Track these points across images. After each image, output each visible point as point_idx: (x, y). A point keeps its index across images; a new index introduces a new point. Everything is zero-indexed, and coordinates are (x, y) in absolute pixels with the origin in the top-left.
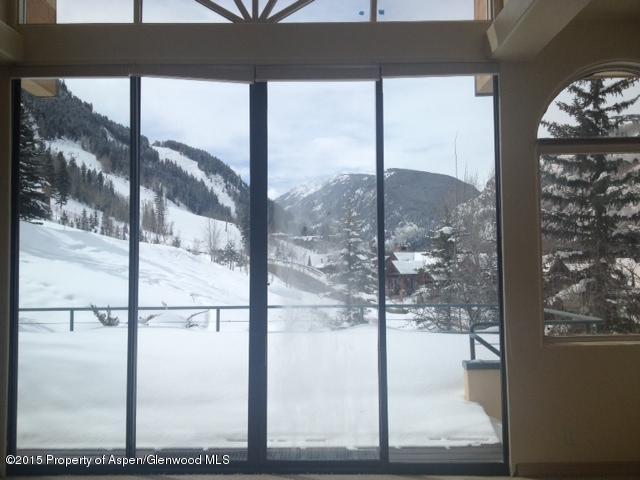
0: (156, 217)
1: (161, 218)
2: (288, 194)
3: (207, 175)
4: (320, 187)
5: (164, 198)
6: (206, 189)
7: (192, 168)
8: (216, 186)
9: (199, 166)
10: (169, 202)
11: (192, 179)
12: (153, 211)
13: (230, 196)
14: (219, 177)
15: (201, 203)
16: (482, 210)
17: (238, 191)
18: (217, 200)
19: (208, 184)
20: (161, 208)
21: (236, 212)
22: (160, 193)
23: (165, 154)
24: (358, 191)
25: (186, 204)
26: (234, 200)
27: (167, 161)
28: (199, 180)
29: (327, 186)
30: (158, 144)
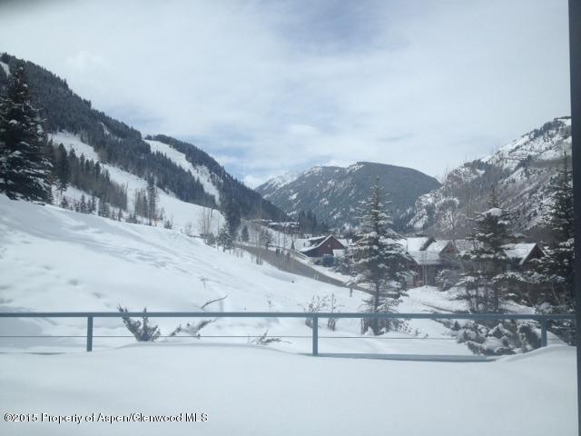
0: (148, 203)
1: (153, 204)
2: (267, 184)
3: (194, 166)
4: (295, 179)
5: (155, 186)
6: (193, 178)
7: (180, 160)
8: (202, 176)
9: (187, 159)
10: (159, 190)
11: (181, 170)
12: (145, 198)
13: (214, 184)
14: (205, 168)
15: (188, 191)
16: (443, 201)
17: (222, 181)
18: (202, 189)
19: (195, 174)
20: (153, 195)
21: (220, 199)
22: (151, 182)
23: (156, 147)
24: (330, 182)
25: (174, 192)
26: (218, 188)
27: (159, 154)
28: (186, 170)
29: (302, 178)
30: (149, 138)
